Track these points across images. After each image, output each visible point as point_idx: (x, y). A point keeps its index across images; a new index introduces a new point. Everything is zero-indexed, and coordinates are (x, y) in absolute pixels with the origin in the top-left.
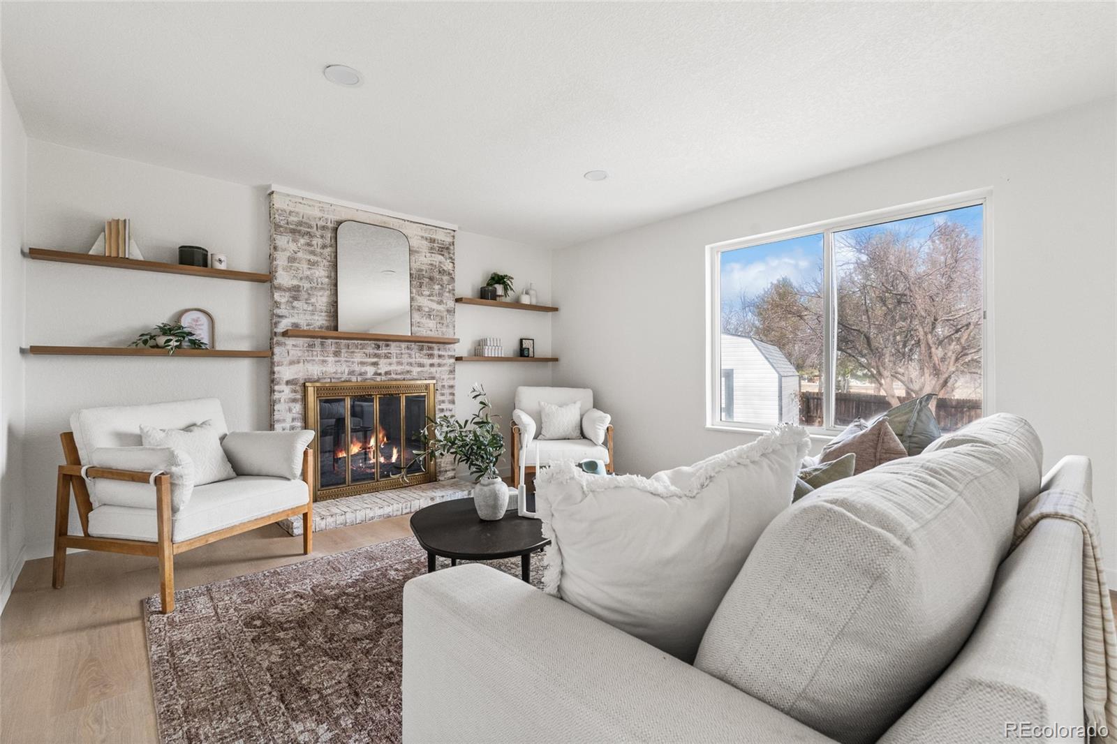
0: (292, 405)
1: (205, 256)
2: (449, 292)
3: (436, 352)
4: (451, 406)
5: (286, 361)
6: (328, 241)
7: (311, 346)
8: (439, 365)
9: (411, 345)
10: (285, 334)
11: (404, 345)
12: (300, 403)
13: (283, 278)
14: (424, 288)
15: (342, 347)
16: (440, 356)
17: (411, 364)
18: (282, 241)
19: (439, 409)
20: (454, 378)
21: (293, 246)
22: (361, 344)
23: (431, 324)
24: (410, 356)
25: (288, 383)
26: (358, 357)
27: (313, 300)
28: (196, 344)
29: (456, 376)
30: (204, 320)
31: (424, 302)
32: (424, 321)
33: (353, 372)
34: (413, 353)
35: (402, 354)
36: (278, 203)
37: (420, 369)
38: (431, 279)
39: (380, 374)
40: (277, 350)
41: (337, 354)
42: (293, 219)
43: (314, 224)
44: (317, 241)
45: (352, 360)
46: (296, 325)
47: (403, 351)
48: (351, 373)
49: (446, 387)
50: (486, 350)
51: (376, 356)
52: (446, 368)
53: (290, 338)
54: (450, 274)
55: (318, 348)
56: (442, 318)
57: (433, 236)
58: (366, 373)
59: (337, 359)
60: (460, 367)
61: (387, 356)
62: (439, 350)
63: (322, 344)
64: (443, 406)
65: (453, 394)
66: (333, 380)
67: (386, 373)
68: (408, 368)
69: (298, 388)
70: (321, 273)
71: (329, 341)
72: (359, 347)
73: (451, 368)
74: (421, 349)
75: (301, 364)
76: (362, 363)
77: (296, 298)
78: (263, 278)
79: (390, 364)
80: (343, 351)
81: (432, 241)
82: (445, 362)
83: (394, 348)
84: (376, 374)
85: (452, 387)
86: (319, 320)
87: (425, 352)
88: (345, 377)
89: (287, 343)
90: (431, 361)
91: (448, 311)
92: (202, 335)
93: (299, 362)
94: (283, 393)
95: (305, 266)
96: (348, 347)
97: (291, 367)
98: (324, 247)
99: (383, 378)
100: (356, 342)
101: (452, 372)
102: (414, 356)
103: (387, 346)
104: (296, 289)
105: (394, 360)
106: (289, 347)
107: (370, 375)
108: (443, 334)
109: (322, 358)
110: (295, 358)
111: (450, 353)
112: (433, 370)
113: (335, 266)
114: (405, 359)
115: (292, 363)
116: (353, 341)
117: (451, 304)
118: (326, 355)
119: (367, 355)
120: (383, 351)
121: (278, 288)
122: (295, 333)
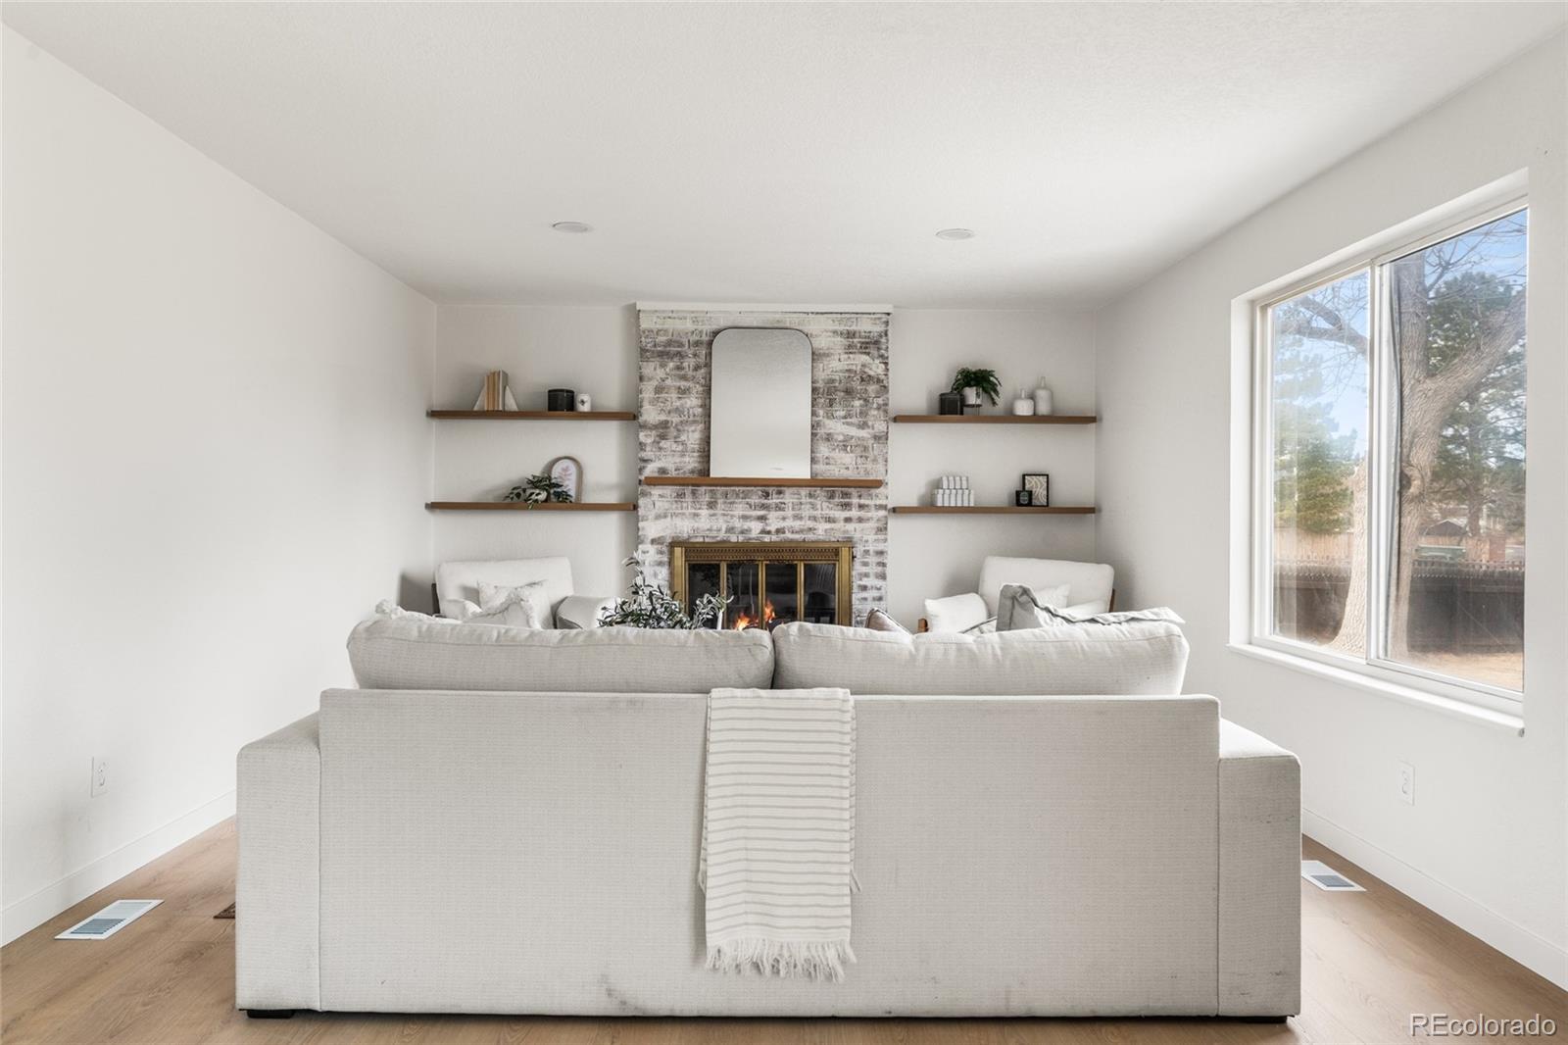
0: (658, 569)
1: (571, 396)
2: (878, 409)
3: (855, 501)
4: (879, 583)
5: (652, 515)
6: (702, 360)
7: (680, 496)
8: (860, 520)
9: (815, 491)
10: (650, 482)
11: (804, 492)
12: (667, 567)
13: (650, 414)
14: (836, 407)
15: (719, 496)
16: (861, 507)
17: (815, 519)
18: (648, 368)
19: (860, 586)
20: (886, 540)
21: (661, 373)
22: (743, 492)
23: (848, 458)
24: (814, 506)
25: (653, 541)
26: (740, 509)
27: (683, 438)
28: (561, 498)
29: (889, 537)
30: (573, 469)
31: (837, 427)
32: (838, 455)
33: (733, 528)
34: (818, 502)
35: (801, 503)
36: (645, 323)
37: (828, 526)
38: (848, 392)
39: (769, 533)
40: (641, 502)
41: (712, 505)
42: (662, 339)
43: (685, 341)
44: (689, 363)
45: (731, 513)
46: (663, 471)
47: (803, 500)
48: (730, 530)
49: (871, 552)
50: (939, 497)
51: (763, 507)
52: (873, 524)
53: (657, 487)
54: (879, 381)
55: (689, 498)
56: (866, 449)
57: (854, 328)
58: (749, 530)
59: (712, 512)
60: (895, 524)
61: (779, 507)
62: (860, 496)
63: (694, 493)
64: (865, 582)
65: (884, 565)
66: (707, 540)
67: (778, 531)
68: (810, 524)
69: (665, 549)
70: (693, 402)
71: (703, 489)
72: (741, 495)
73: (880, 525)
74: (831, 496)
75: (669, 519)
76: (745, 518)
77: (663, 437)
78: (629, 416)
79: (784, 519)
80: (720, 501)
81: (850, 335)
82: (869, 515)
83: (789, 497)
84: (763, 532)
85: (881, 553)
86: (691, 462)
87: (837, 500)
88: (722, 536)
89: (653, 492)
90: (847, 514)
91: (877, 438)
92: (570, 486)
93: (665, 517)
94: (647, 555)
95: (674, 395)
96: (726, 495)
97: (658, 522)
98: (697, 368)
99: (774, 538)
100: (737, 489)
101: (882, 529)
102: (819, 506)
103: (780, 493)
104: (665, 425)
105: (789, 513)
106: (655, 498)
107: (755, 533)
108: (867, 473)
109: (693, 511)
110: (661, 511)
111: (878, 502)
112: (850, 527)
113: (708, 391)
114: (806, 512)
115: (658, 517)
116: (732, 488)
117: (880, 427)
118: (698, 506)
119: (751, 507)
120: (774, 500)
121: (643, 426)
122: (661, 480)
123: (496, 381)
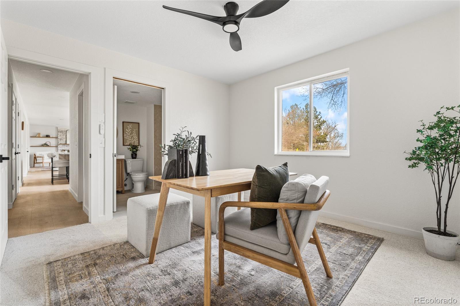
1: (49, 136)
6: (65, 133)
7: (63, 146)
10: (59, 144)
13: (59, 138)
18: (59, 133)
21: (60, 134)
27: (63, 140)
28: (48, 146)
36: (59, 129)
40: (58, 146)
41: (67, 146)
42: (61, 130)
43: (63, 131)
44: (64, 133)
46: (61, 143)
55: (64, 146)
70: (64, 137)
78: (57, 138)
86: (64, 142)
92: (49, 144)
95: (62, 136)
104: (61, 139)
106: (60, 146)
113: (66, 136)
121: (58, 139)
122: (61, 144)
123: (39, 134)
